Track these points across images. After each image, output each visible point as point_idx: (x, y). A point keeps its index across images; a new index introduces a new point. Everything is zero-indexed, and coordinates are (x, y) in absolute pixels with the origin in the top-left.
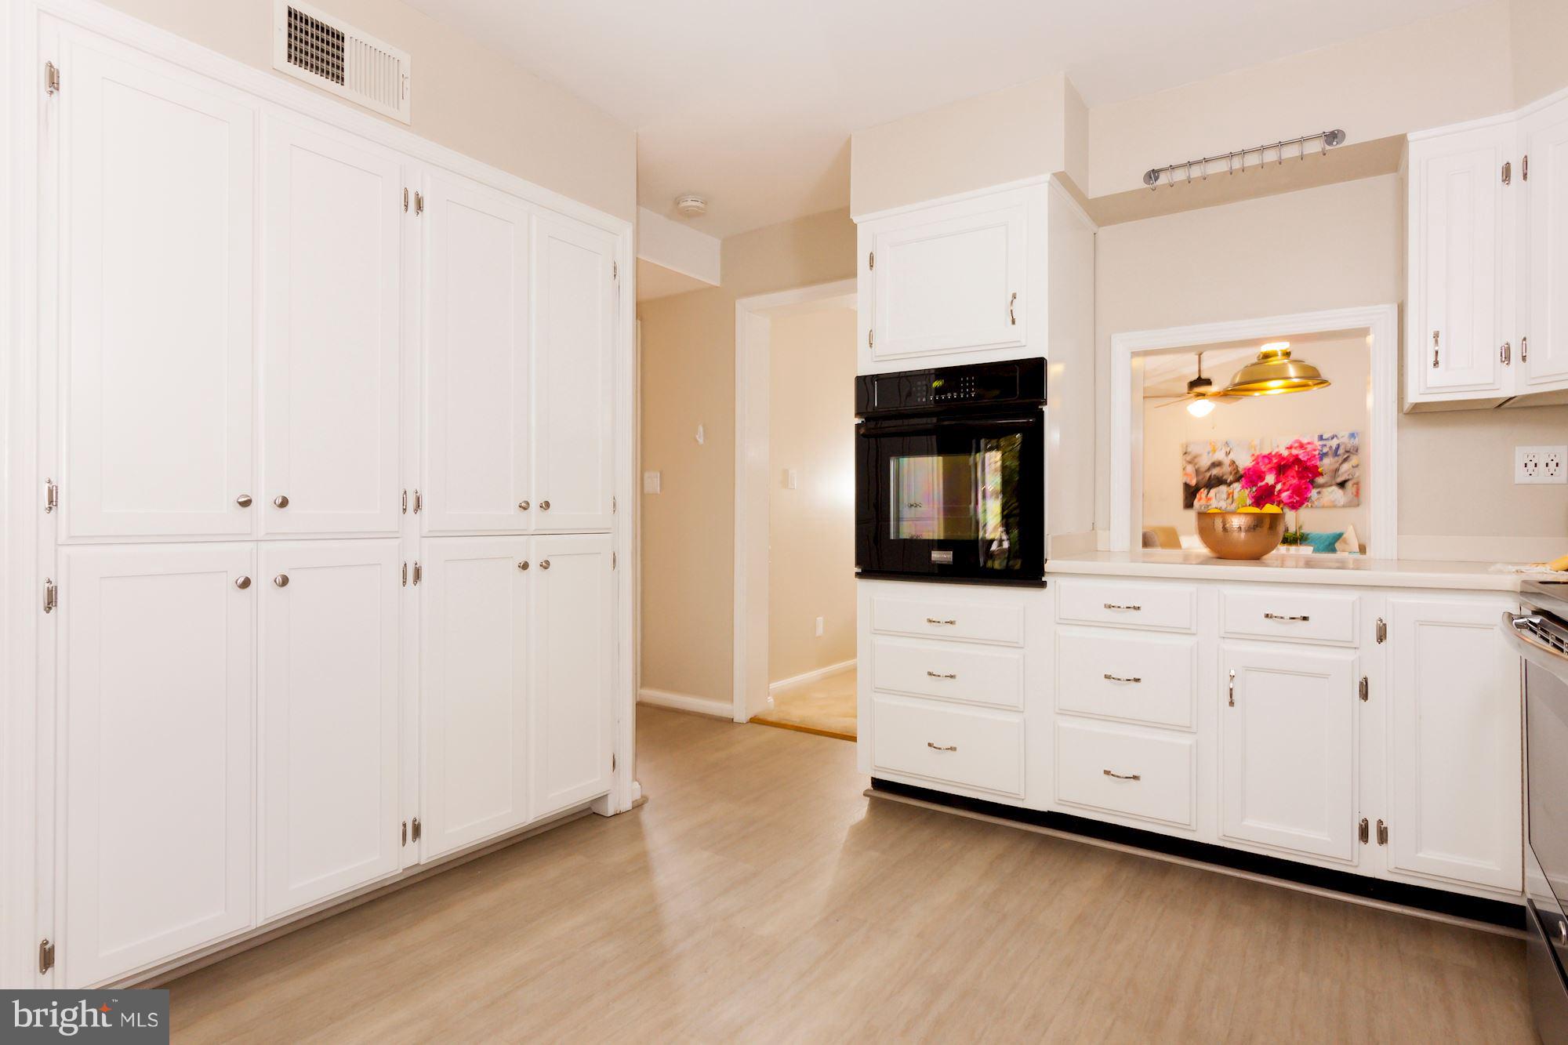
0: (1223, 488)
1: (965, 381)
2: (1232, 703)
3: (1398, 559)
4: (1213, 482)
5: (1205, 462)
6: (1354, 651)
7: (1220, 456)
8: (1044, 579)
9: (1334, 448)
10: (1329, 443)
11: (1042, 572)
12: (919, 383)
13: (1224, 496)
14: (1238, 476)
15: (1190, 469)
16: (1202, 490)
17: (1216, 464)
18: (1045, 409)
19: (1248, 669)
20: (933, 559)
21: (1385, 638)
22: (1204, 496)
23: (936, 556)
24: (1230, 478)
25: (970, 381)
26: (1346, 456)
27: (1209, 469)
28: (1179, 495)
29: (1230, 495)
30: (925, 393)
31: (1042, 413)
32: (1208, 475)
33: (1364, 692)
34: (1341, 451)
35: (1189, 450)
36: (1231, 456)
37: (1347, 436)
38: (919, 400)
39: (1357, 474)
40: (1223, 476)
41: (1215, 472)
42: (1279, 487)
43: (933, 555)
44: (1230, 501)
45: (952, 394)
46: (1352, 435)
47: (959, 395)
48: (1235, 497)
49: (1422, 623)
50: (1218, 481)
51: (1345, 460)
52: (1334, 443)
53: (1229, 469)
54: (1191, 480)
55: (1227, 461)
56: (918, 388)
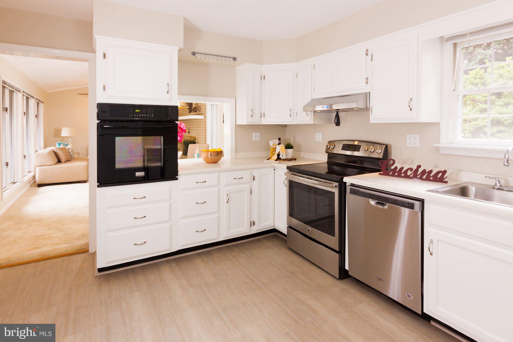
1: (149, 111)
2: (227, 203)
3: (236, 159)
6: (249, 183)
8: (178, 177)
11: (177, 175)
12: (130, 109)
19: (230, 193)
21: (255, 179)
23: (138, 174)
30: (132, 113)
31: (177, 124)
33: (251, 193)
38: (129, 115)
45: (144, 115)
47: (147, 115)
56: (129, 111)
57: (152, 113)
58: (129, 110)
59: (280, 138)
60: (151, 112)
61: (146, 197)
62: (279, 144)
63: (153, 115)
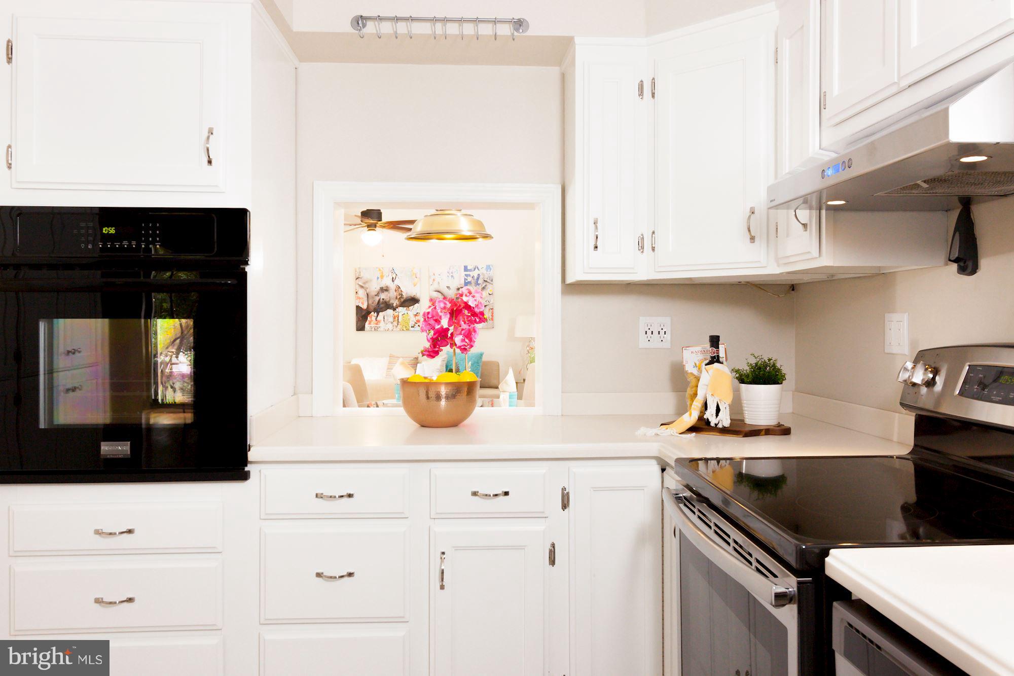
0: (390, 312)
1: (147, 229)
2: (442, 587)
3: (562, 415)
4: (382, 306)
5: (374, 287)
6: (544, 519)
7: (387, 282)
8: (246, 469)
9: (476, 278)
10: (471, 273)
11: (245, 461)
12: (83, 225)
13: (391, 319)
14: (402, 300)
15: (362, 293)
16: (373, 313)
17: (384, 290)
18: (247, 269)
19: (457, 548)
20: (102, 453)
21: (568, 506)
22: (374, 318)
23: (107, 448)
24: (395, 303)
25: (154, 229)
26: (483, 285)
27: (377, 295)
28: (352, 318)
29: (396, 318)
30: (91, 238)
31: (245, 274)
32: (377, 299)
33: (553, 559)
34: (480, 281)
35: (362, 275)
36: (396, 282)
37: (485, 267)
38: (83, 246)
39: (492, 300)
40: (389, 301)
41: (383, 296)
42: (452, 329)
43: (102, 448)
44: (395, 323)
45: (130, 243)
46: (488, 268)
47: (138, 245)
48: (400, 321)
49: (596, 489)
50: (387, 306)
51: (484, 288)
52: (475, 274)
53: (395, 294)
54: (363, 303)
55: (392, 286)
56: (83, 231)
57: (158, 236)
58: (82, 228)
59: (719, 336)
60: (154, 232)
61: (136, 532)
62: (715, 360)
63: (158, 242)
